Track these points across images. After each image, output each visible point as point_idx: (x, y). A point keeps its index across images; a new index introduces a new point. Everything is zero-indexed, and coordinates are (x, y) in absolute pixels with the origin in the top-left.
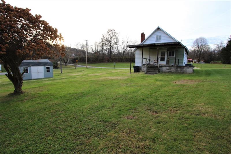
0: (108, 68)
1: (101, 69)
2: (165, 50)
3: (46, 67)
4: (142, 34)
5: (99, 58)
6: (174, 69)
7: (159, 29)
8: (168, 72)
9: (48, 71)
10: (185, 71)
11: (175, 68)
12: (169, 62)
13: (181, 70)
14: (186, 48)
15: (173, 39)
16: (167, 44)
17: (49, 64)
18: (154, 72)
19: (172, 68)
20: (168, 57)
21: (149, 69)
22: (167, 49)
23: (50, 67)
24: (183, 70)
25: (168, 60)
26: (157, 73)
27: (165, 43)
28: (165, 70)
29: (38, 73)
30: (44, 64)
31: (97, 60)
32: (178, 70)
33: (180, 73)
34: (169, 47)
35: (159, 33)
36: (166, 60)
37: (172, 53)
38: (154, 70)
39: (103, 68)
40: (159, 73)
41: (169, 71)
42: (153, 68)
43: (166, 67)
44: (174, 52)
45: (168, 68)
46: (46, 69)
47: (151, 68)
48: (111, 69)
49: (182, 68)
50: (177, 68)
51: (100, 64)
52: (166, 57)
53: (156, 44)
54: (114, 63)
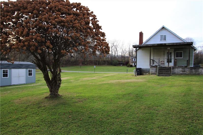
0: (87, 72)
1: (78, 73)
2: (172, 51)
3: (28, 69)
4: (140, 33)
5: (71, 60)
6: (187, 71)
7: (163, 28)
8: (181, 74)
9: (30, 74)
10: (200, 72)
11: (189, 69)
12: (176, 63)
13: (196, 72)
14: (195, 48)
15: (180, 39)
16: (179, 44)
17: (31, 66)
18: (166, 74)
19: (186, 69)
20: (176, 58)
21: (160, 71)
22: (173, 49)
23: (32, 69)
24: (199, 71)
25: (176, 61)
26: (171, 75)
27: (176, 43)
28: (178, 72)
29: (19, 77)
30: (26, 67)
31: (68, 62)
32: (193, 72)
33: (195, 75)
34: (176, 47)
35: (163, 33)
36: (173, 61)
37: (179, 53)
38: (167, 72)
39: (80, 73)
40: (173, 75)
41: (182, 72)
42: (165, 69)
43: (178, 69)
44: (182, 52)
45: (181, 69)
46: (28, 73)
47: (163, 69)
48: (91, 73)
49: (197, 69)
50: (191, 70)
51: (73, 67)
52: (173, 57)
53: (167, 45)
54: (95, 67)
